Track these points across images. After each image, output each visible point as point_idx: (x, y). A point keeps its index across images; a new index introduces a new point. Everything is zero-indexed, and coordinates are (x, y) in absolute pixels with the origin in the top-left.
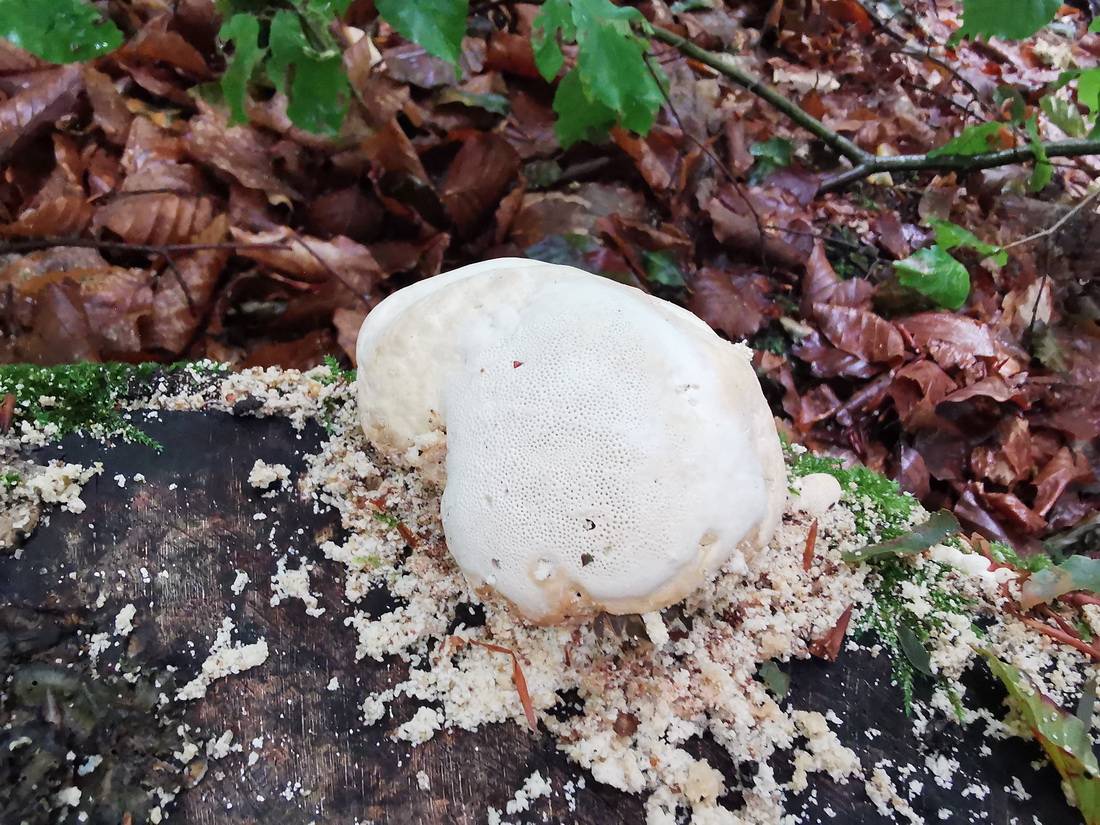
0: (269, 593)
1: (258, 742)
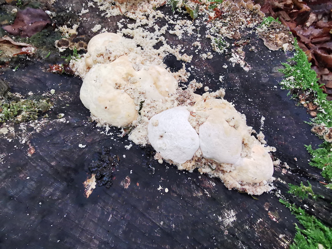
0: (87, 6)
1: (89, 19)
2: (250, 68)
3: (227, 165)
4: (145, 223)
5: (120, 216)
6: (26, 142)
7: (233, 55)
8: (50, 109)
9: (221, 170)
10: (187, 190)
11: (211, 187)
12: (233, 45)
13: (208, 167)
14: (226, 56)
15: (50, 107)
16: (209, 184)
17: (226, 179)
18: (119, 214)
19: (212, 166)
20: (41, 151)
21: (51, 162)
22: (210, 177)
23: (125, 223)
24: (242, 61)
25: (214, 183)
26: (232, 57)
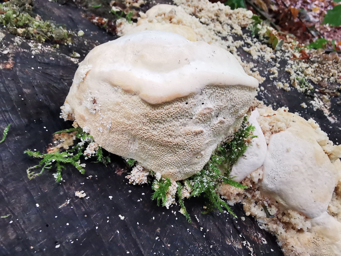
2: (336, 120)
3: (299, 216)
4: (123, 245)
5: (84, 210)
6: (8, 53)
7: (315, 99)
8: (66, 44)
9: (283, 223)
10: (218, 228)
11: (259, 243)
12: (317, 90)
13: (261, 209)
14: (306, 97)
15: (68, 42)
16: (257, 237)
17: (288, 241)
18: (84, 207)
19: (269, 210)
20: (20, 71)
21: (24, 88)
22: (260, 226)
23: (85, 227)
24: (327, 110)
25: (265, 240)
26: (314, 100)
